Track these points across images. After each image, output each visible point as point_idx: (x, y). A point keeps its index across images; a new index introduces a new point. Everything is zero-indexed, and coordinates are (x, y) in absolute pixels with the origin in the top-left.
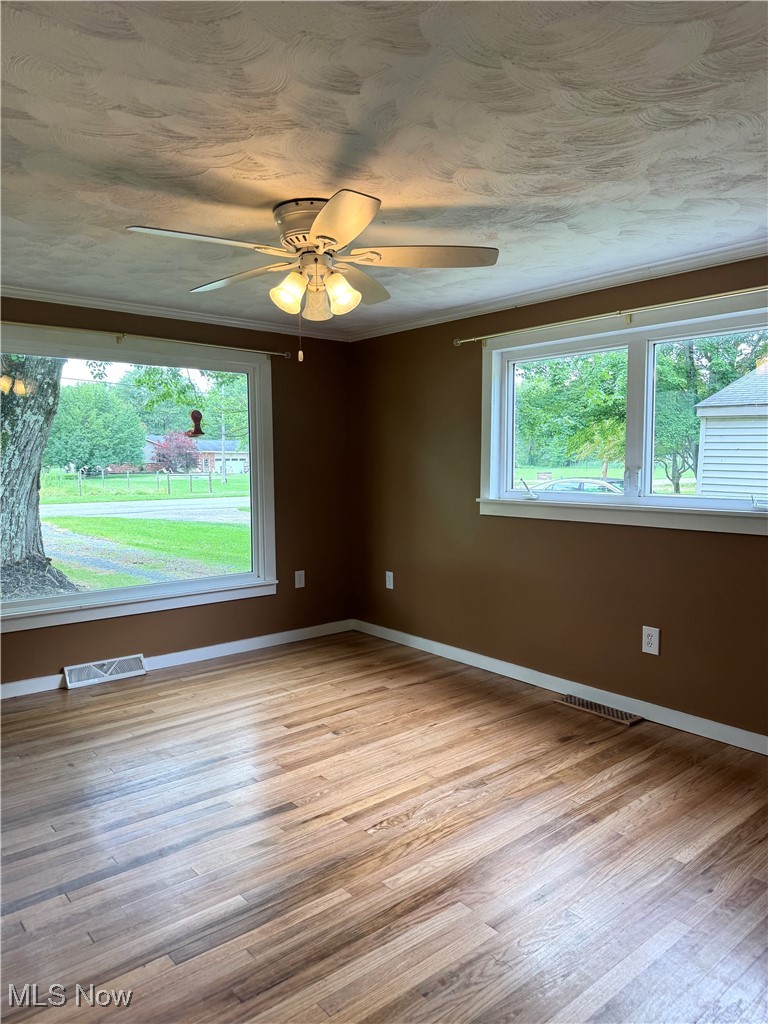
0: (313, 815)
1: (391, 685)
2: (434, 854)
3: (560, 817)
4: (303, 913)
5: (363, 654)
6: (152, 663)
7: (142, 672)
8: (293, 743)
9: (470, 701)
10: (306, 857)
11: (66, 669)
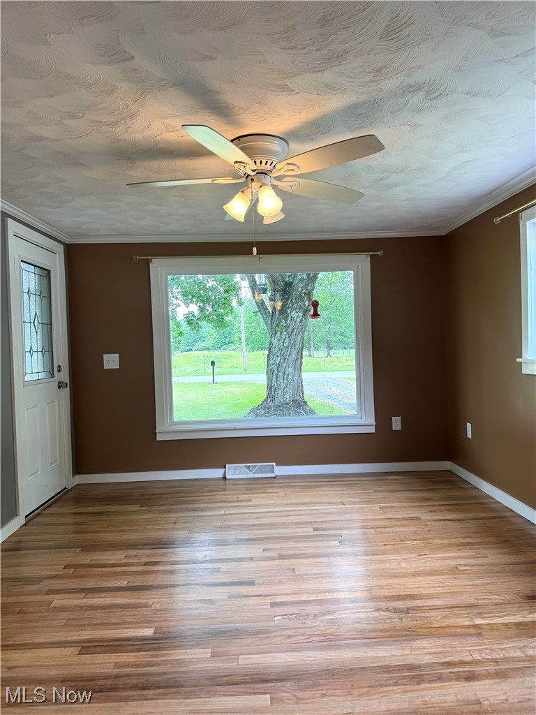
0: (257, 593)
1: (425, 516)
2: (297, 651)
3: (437, 663)
4: (170, 655)
5: (433, 490)
6: (280, 470)
7: (273, 475)
8: (305, 541)
9: (489, 543)
10: (217, 620)
11: (227, 466)
